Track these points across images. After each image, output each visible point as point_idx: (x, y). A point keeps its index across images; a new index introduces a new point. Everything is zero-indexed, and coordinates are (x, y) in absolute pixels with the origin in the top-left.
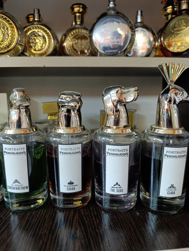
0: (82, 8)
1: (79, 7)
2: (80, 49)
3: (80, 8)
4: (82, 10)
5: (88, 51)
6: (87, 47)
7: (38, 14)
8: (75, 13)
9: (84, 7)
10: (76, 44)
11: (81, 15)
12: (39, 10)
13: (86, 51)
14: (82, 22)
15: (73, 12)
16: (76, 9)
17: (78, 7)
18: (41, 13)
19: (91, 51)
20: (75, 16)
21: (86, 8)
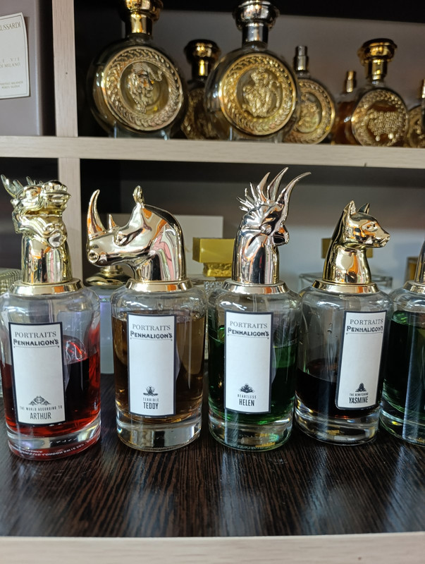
0: (388, 47)
1: (383, 46)
2: (380, 131)
3: (383, 48)
4: (388, 53)
5: (395, 137)
6: (394, 128)
7: (305, 57)
8: (371, 58)
9: (392, 47)
10: (374, 119)
11: (382, 61)
12: (306, 49)
13: (391, 136)
14: (383, 76)
15: (368, 55)
16: (374, 51)
17: (379, 46)
18: (309, 54)
19: (401, 137)
20: (370, 65)
21: (396, 46)
